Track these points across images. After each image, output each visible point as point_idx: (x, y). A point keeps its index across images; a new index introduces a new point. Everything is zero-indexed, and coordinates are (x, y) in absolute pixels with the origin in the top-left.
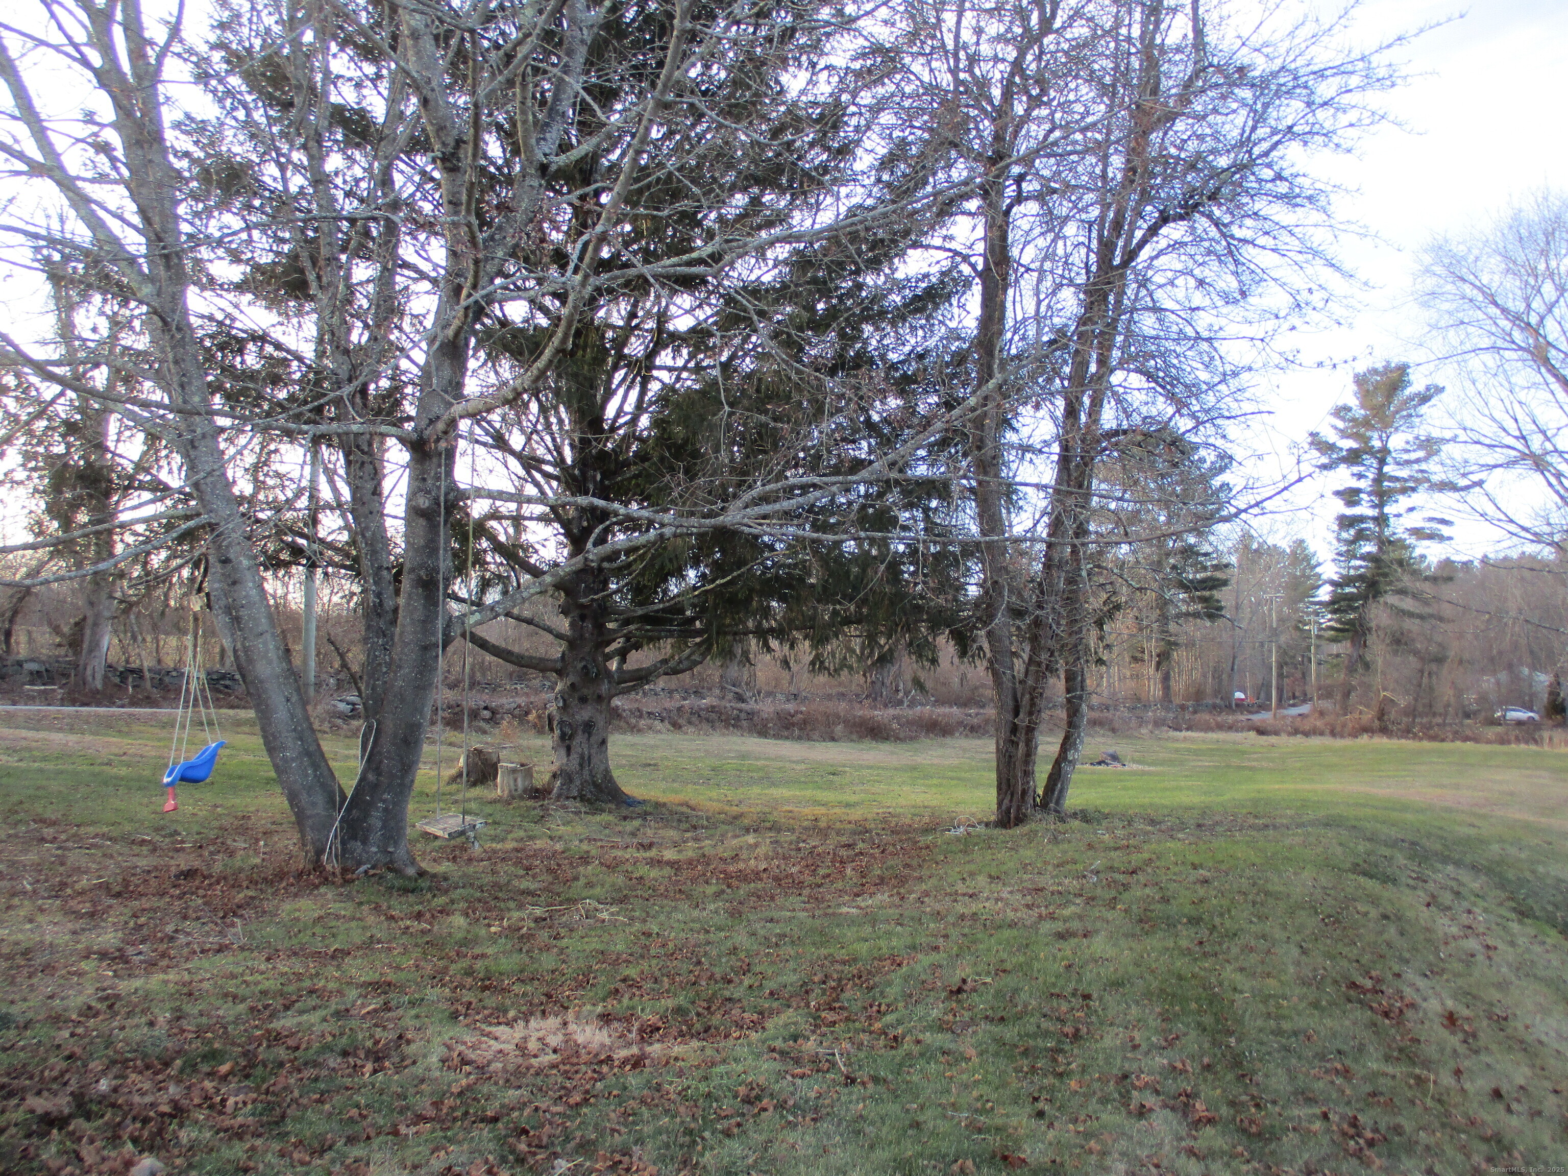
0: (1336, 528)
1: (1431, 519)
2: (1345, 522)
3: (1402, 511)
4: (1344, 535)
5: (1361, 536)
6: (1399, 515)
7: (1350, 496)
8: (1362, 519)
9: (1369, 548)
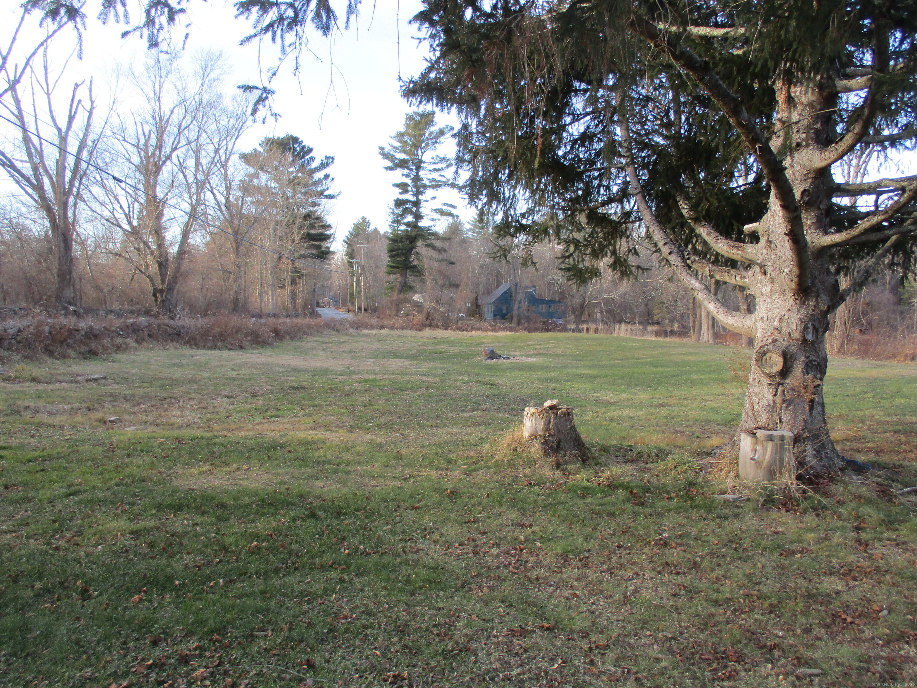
0: (393, 207)
1: (445, 204)
2: (399, 203)
3: (428, 198)
4: (397, 211)
5: (406, 211)
6: (427, 201)
7: (403, 187)
8: (407, 201)
9: (409, 218)
